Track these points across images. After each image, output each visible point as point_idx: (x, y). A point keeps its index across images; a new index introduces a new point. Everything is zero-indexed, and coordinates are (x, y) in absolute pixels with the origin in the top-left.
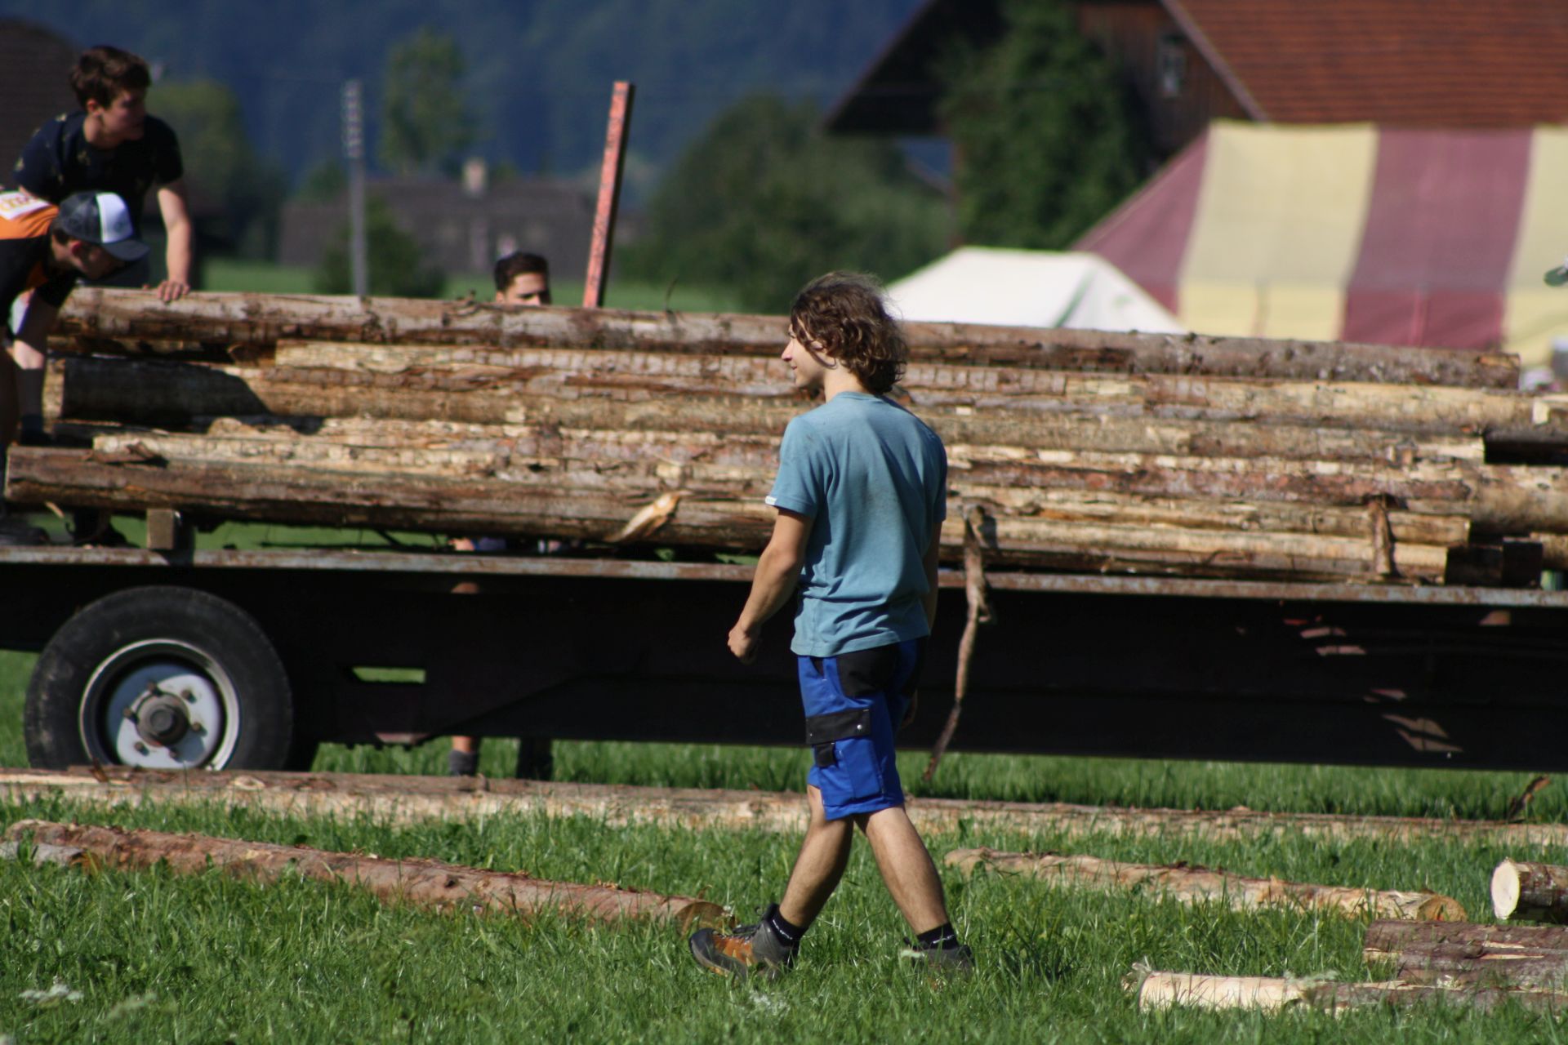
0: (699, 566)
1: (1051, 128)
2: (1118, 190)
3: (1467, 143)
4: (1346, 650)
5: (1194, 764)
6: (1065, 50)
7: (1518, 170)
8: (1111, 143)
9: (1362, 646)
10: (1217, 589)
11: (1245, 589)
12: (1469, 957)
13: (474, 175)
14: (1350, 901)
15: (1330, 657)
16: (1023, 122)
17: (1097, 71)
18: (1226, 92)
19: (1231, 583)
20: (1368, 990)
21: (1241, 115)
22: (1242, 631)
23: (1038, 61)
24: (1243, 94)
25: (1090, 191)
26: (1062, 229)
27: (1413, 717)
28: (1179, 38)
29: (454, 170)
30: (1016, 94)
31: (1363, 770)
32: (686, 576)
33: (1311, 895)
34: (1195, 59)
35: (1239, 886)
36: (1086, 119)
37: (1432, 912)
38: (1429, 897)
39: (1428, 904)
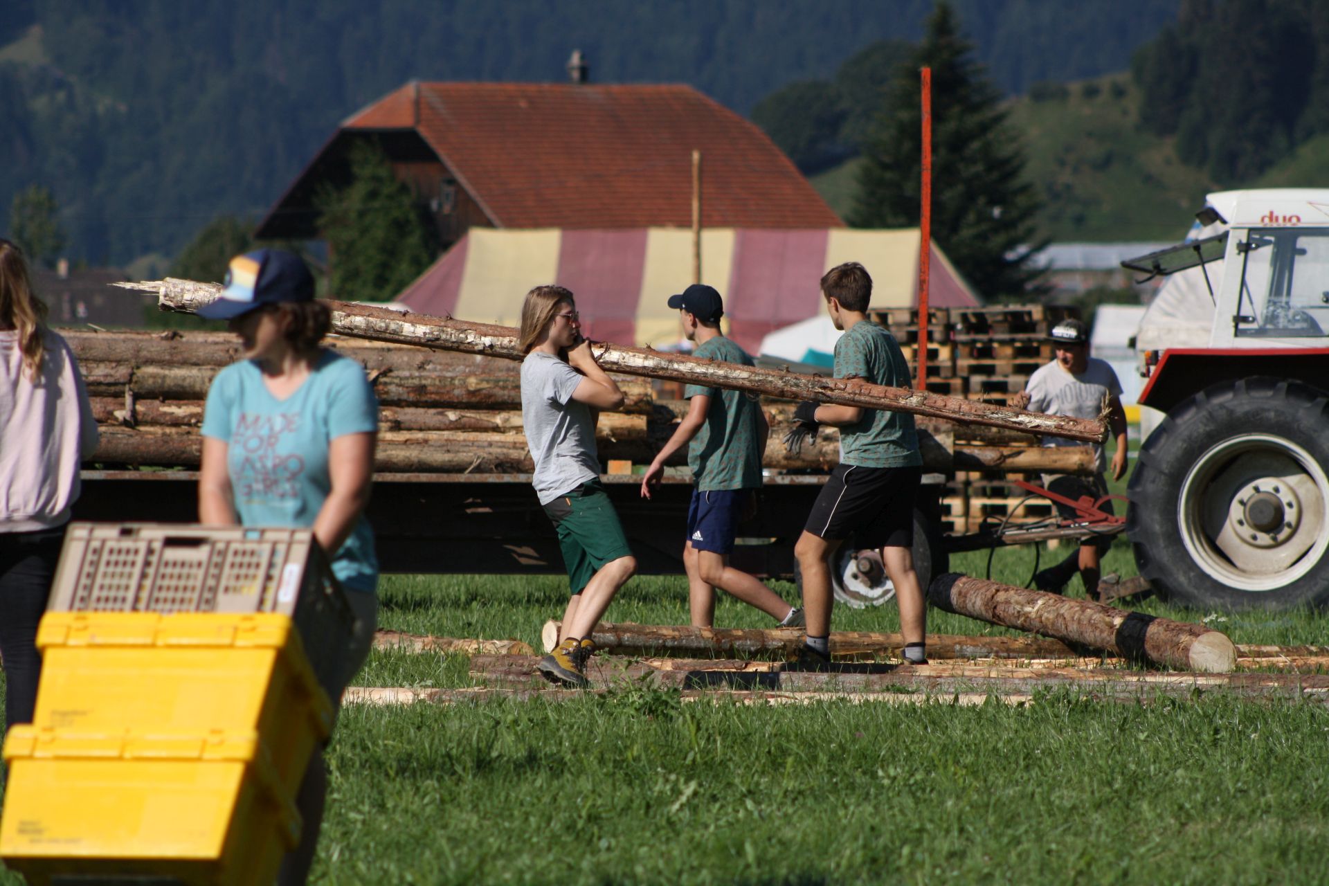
0: (117, 472)
1: (379, 233)
2: (419, 267)
3: (612, 236)
4: (481, 510)
5: (403, 576)
6: (387, 190)
7: (640, 252)
8: (414, 239)
9: (490, 507)
10: (409, 478)
11: (424, 477)
12: (525, 674)
13: (63, 268)
14: (471, 647)
15: (473, 514)
16: (364, 231)
17: (407, 200)
18: (479, 211)
19: (417, 474)
20: (462, 693)
21: (489, 224)
22: (423, 501)
23: (373, 195)
24: (489, 213)
25: (404, 267)
26: (388, 289)
27: (520, 546)
28: (452, 181)
29: (52, 265)
30: (362, 214)
31: (505, 577)
32: (109, 478)
33: (450, 644)
34: (460, 190)
35: (411, 641)
36: (400, 227)
37: (515, 651)
38: (513, 643)
39: (513, 646)
